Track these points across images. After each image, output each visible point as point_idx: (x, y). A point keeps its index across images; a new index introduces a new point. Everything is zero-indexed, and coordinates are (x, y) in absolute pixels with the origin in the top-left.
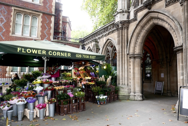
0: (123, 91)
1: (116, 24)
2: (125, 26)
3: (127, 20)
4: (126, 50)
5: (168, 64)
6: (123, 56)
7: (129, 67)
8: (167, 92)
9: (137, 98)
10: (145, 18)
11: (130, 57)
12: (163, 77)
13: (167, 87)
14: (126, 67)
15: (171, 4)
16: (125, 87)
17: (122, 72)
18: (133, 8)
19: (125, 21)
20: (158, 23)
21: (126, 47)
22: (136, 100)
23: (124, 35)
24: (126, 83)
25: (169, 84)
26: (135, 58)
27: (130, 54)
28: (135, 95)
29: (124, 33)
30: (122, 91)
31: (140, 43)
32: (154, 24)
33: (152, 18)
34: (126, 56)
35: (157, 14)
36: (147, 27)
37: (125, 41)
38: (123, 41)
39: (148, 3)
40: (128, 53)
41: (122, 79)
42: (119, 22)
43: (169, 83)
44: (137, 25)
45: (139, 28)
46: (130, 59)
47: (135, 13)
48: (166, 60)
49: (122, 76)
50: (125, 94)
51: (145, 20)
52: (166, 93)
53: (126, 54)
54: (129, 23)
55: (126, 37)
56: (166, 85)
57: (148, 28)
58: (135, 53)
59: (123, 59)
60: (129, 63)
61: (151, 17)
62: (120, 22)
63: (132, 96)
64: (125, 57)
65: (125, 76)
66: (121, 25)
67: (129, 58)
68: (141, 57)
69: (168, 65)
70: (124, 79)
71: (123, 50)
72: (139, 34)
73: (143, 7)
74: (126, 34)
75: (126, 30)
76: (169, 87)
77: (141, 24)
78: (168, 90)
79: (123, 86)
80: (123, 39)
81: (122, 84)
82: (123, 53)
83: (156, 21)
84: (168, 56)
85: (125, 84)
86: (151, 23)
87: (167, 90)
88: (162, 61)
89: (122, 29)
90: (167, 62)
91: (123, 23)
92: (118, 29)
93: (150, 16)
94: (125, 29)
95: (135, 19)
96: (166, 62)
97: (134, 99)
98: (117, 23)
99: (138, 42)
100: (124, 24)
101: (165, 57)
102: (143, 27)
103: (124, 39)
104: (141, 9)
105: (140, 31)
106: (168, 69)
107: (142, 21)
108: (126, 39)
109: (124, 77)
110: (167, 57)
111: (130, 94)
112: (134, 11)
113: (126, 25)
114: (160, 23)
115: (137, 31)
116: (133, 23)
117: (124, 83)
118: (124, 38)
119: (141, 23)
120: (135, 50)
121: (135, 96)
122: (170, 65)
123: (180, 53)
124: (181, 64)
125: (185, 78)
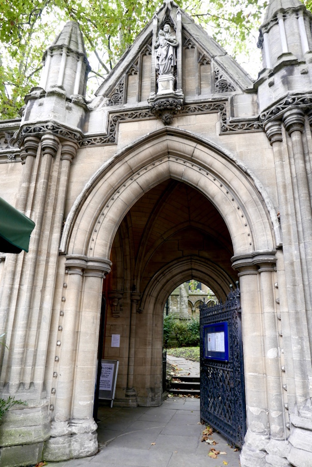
0: (22, 423)
1: (32, 127)
2: (66, 149)
3: (79, 130)
4: (56, 235)
5: (135, 305)
6: (43, 258)
7: (58, 308)
8: (127, 396)
9: (82, 445)
10: (147, 146)
11: (68, 268)
12: (118, 345)
13: (126, 377)
14: (47, 306)
15: (240, 131)
16: (33, 396)
17: (28, 326)
18: (103, 102)
19: (70, 132)
20: (182, 175)
21: (58, 224)
22: (77, 458)
23: (58, 179)
24: (39, 381)
25: (132, 368)
26: (85, 271)
27: (70, 254)
28: (74, 429)
29: (59, 173)
30: (15, 422)
31: (112, 220)
32: (169, 171)
33: (169, 153)
34: (53, 260)
35: (194, 144)
36: (147, 176)
37: (56, 199)
38: (51, 200)
39: (171, 105)
40: (63, 249)
41: (23, 361)
42: (50, 124)
43: (132, 364)
44: (117, 158)
45: (120, 170)
46: (67, 274)
47: (111, 119)
48: (131, 295)
49: (25, 345)
50: (29, 434)
51: (147, 151)
52: (124, 397)
53: (54, 251)
54: (82, 145)
55: (62, 189)
56: (125, 372)
57: (147, 181)
58: (90, 255)
59: (42, 269)
60: (60, 289)
61: (168, 148)
62: (53, 128)
63: (61, 440)
64: (47, 262)
65: (36, 346)
66: (52, 137)
67: (62, 271)
68: (106, 274)
69: (134, 311)
70: (30, 361)
71: (47, 233)
72: (114, 190)
73: (144, 111)
74: (63, 179)
75: (66, 163)
76: (131, 377)
77: (133, 159)
78: (128, 388)
79: (23, 396)
80: (52, 193)
81: (21, 384)
82: (44, 247)
83: (178, 167)
84: (138, 284)
85: (32, 384)
86: (162, 167)
87: (125, 386)
88: (121, 296)
89: (53, 156)
90: (132, 301)
91: (61, 133)
92: (35, 150)
93: (165, 143)
94: (61, 159)
95: (109, 139)
96: (129, 301)
97: (67, 451)
98: (38, 126)
99: (107, 220)
100: (62, 140)
101: (128, 285)
102: (132, 173)
103: (56, 195)
104: (135, 115)
105: (122, 183)
106: (134, 322)
107: (136, 152)
108: (61, 195)
109: (31, 349)
110: (133, 288)
111: (53, 432)
112: (110, 113)
113: (69, 147)
114: (193, 175)
115: (112, 177)
116: (100, 148)
117: (27, 380)
118: (57, 191)
119: (131, 155)
120: (91, 245)
121: (72, 434)
122: (139, 312)
123: (262, 274)
124: (268, 309)
125: (296, 357)
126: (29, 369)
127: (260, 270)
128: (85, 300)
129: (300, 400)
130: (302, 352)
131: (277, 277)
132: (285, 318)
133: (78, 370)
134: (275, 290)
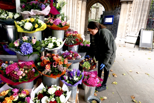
7: (77, 9)
46: (79, 0)
60: (78, 4)
85: (74, 27)
123: (128, 4)
124: (128, 13)
125: (132, 23)
126: (73, 23)
127: (128, 3)
128: (83, 8)
129: (130, 31)
130: (133, 22)
131: (132, 5)
132: (131, 15)
133: (81, 24)
134: (130, 8)
